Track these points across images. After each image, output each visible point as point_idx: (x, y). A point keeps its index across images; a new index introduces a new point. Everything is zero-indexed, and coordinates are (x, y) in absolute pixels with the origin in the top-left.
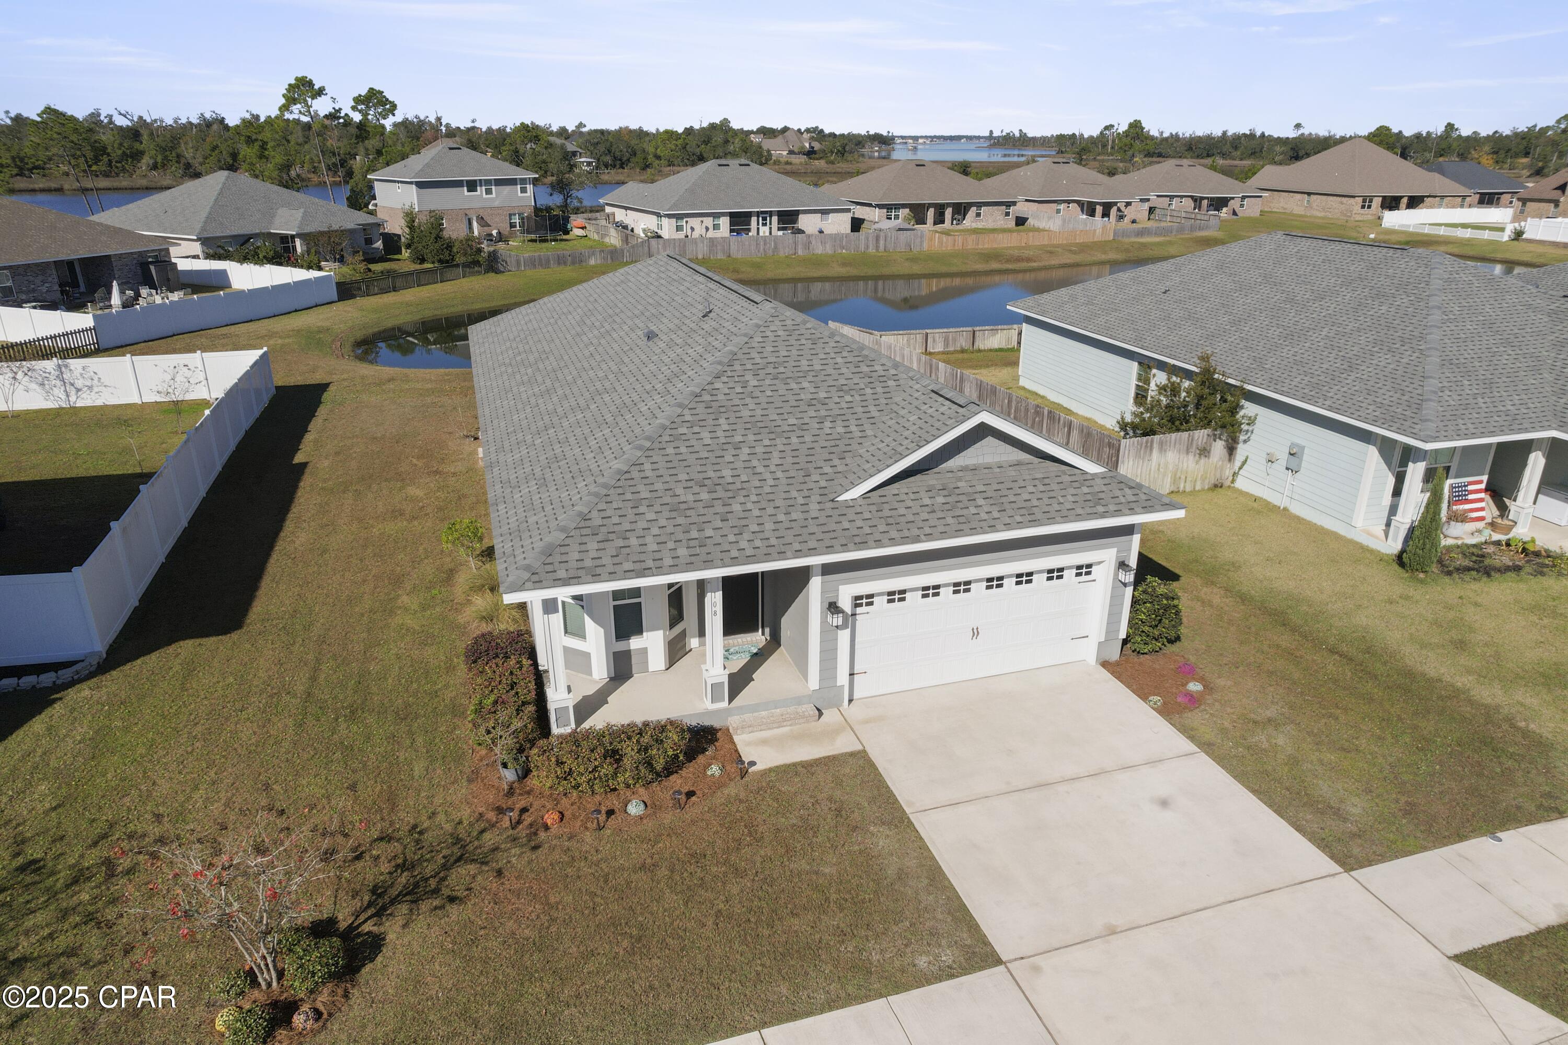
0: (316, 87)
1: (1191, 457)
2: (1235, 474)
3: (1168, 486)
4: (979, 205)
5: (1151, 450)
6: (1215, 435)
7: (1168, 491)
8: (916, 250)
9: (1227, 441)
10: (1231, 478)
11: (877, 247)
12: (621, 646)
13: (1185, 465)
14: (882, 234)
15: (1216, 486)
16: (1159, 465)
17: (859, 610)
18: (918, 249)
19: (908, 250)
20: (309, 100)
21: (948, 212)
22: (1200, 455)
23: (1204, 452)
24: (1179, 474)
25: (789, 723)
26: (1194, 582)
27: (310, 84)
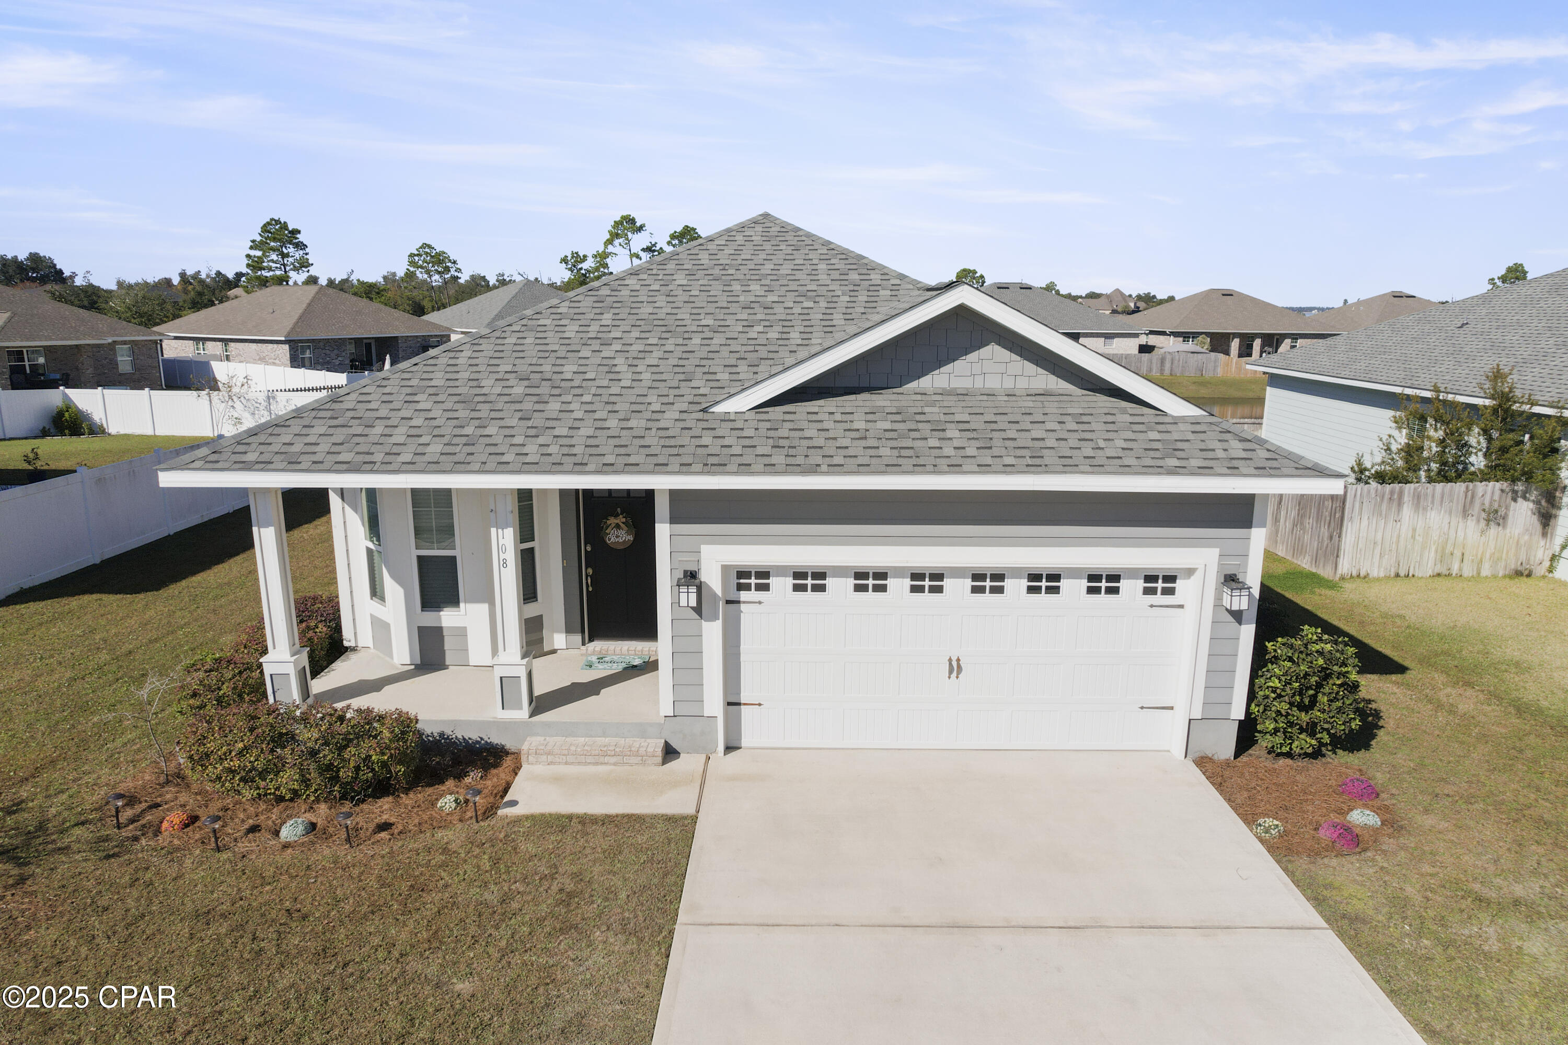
0: (638, 224)
1: (1471, 523)
2: (1554, 558)
3: (1431, 563)
4: (1295, 337)
5: (1400, 504)
6: (1515, 492)
7: (1430, 573)
8: (1208, 375)
9: (1537, 503)
10: (1547, 564)
11: (1162, 371)
12: (428, 619)
13: (1461, 534)
14: (1168, 357)
15: (1518, 574)
16: (1414, 530)
17: (744, 595)
18: (1211, 375)
19: (1199, 374)
20: (629, 234)
21: (1257, 344)
22: (1488, 521)
23: (1495, 517)
24: (1449, 549)
25: (613, 760)
26: (1433, 679)
27: (632, 221)
